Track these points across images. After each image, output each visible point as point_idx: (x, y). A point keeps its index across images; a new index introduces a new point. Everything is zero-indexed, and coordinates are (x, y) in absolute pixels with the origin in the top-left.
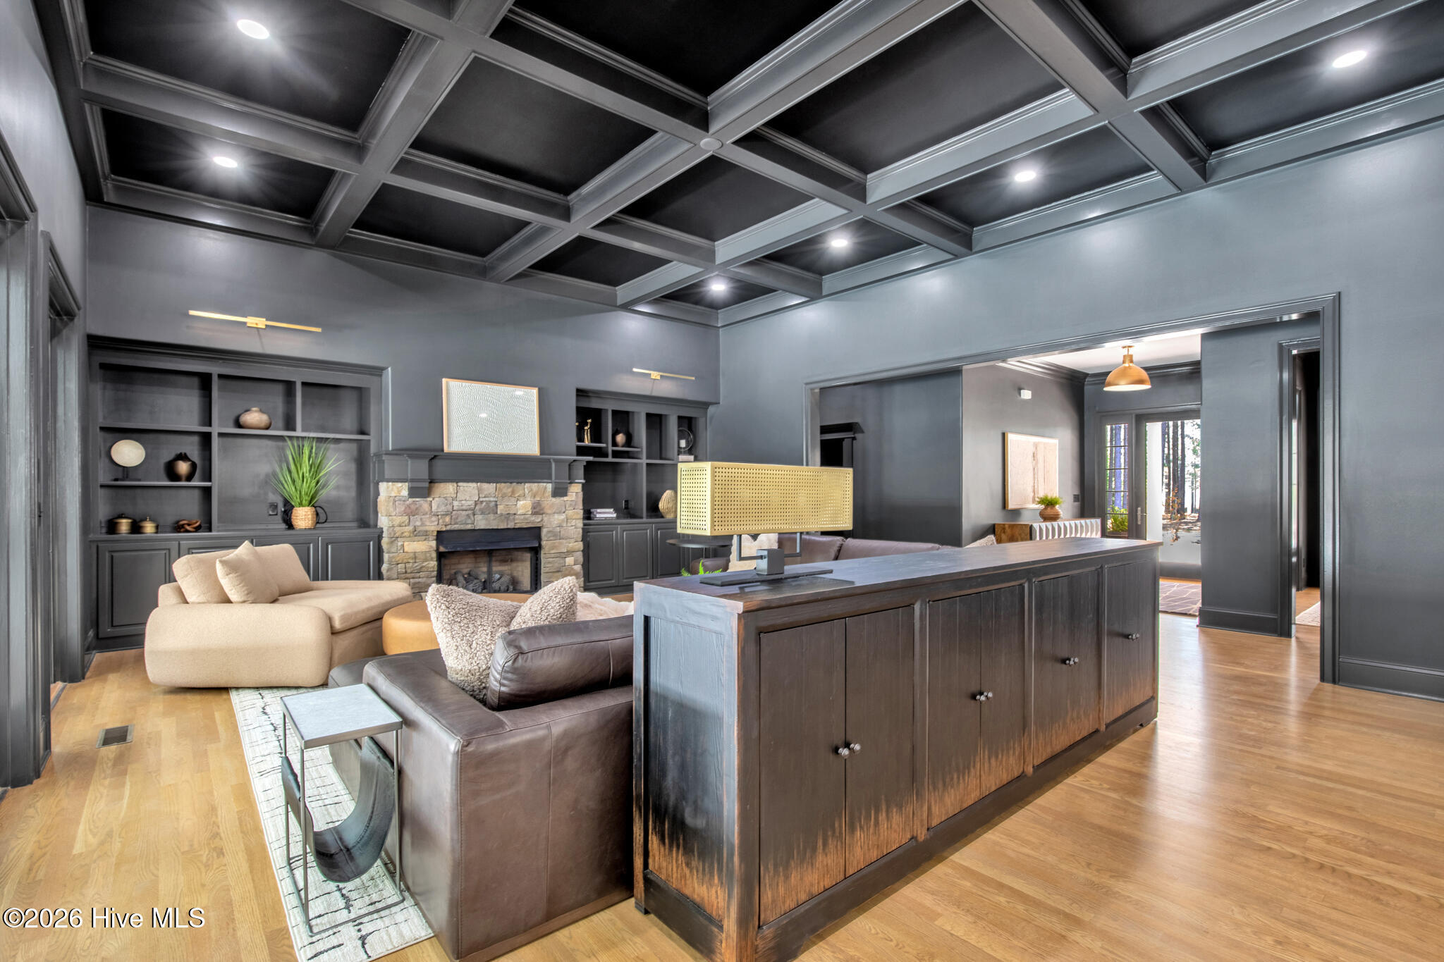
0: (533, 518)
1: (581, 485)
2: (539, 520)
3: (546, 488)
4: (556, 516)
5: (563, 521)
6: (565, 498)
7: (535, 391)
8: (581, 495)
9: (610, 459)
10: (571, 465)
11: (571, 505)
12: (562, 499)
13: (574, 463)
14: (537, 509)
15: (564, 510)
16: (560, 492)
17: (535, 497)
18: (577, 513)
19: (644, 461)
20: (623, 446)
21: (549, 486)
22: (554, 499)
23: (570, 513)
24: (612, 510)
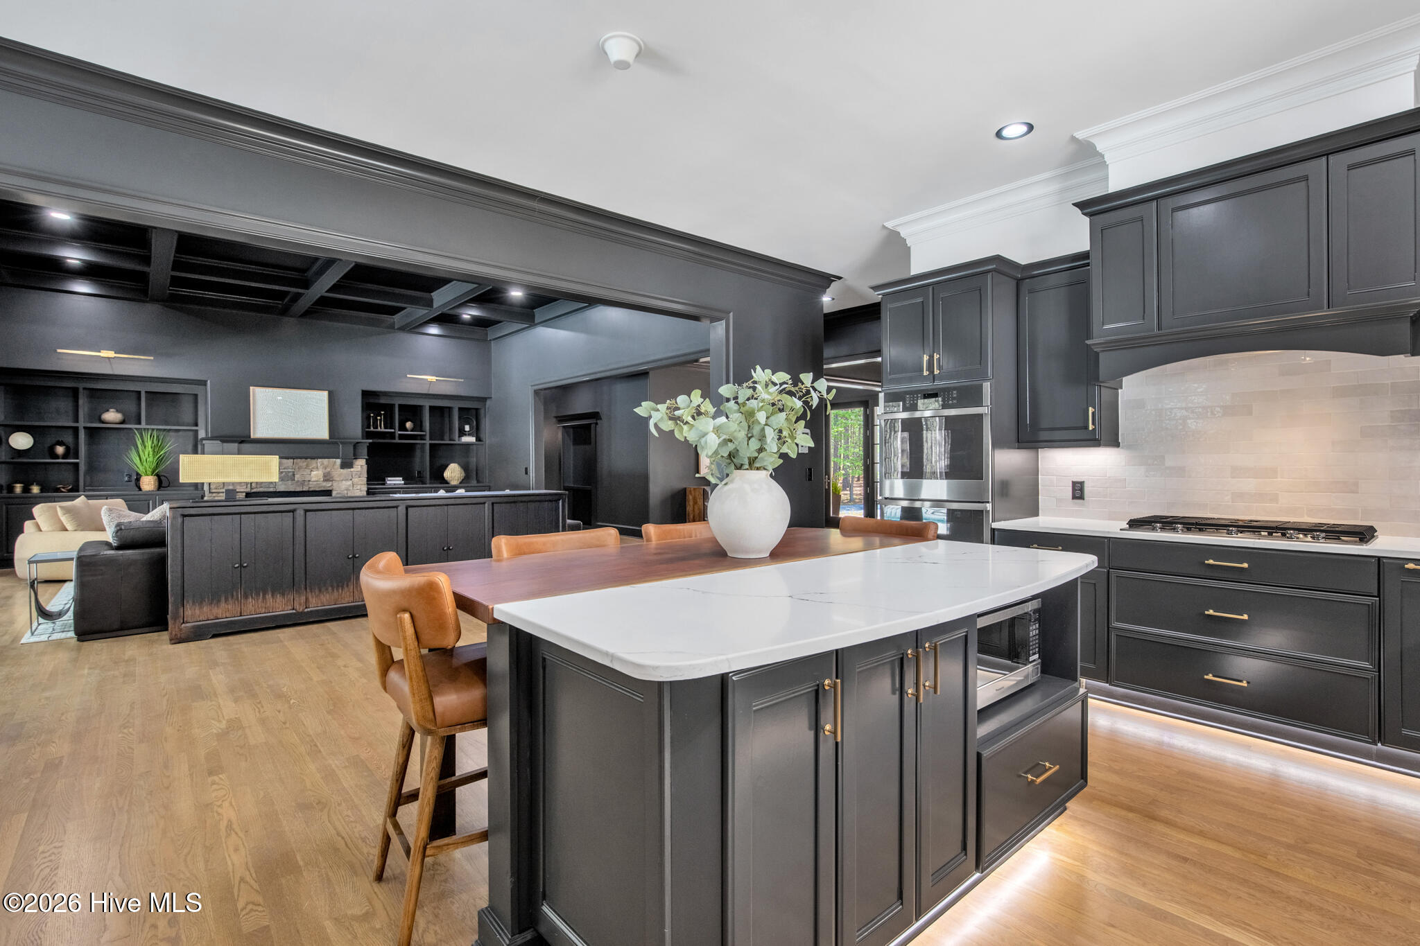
0: (324, 484)
1: (365, 460)
2: (330, 485)
3: (335, 462)
4: (344, 482)
5: (350, 485)
6: (352, 470)
7: (326, 394)
8: (365, 467)
9: (397, 441)
10: (356, 445)
11: (356, 474)
12: (349, 470)
13: (359, 444)
14: (328, 477)
15: (350, 477)
16: (346, 465)
17: (326, 469)
18: (362, 481)
19: (428, 442)
20: (411, 431)
21: (338, 461)
22: (342, 470)
23: (356, 480)
24: (401, 478)
